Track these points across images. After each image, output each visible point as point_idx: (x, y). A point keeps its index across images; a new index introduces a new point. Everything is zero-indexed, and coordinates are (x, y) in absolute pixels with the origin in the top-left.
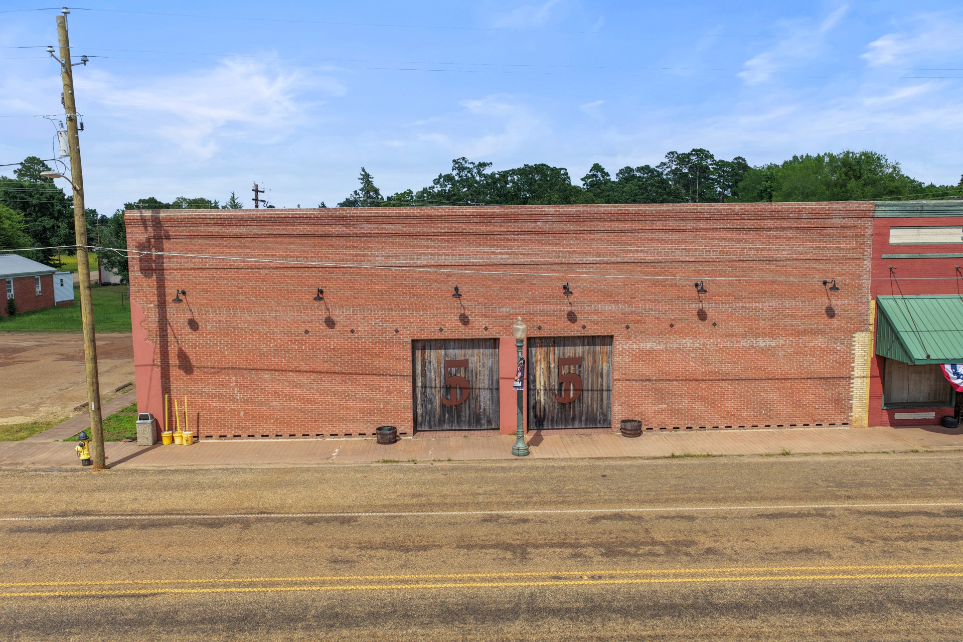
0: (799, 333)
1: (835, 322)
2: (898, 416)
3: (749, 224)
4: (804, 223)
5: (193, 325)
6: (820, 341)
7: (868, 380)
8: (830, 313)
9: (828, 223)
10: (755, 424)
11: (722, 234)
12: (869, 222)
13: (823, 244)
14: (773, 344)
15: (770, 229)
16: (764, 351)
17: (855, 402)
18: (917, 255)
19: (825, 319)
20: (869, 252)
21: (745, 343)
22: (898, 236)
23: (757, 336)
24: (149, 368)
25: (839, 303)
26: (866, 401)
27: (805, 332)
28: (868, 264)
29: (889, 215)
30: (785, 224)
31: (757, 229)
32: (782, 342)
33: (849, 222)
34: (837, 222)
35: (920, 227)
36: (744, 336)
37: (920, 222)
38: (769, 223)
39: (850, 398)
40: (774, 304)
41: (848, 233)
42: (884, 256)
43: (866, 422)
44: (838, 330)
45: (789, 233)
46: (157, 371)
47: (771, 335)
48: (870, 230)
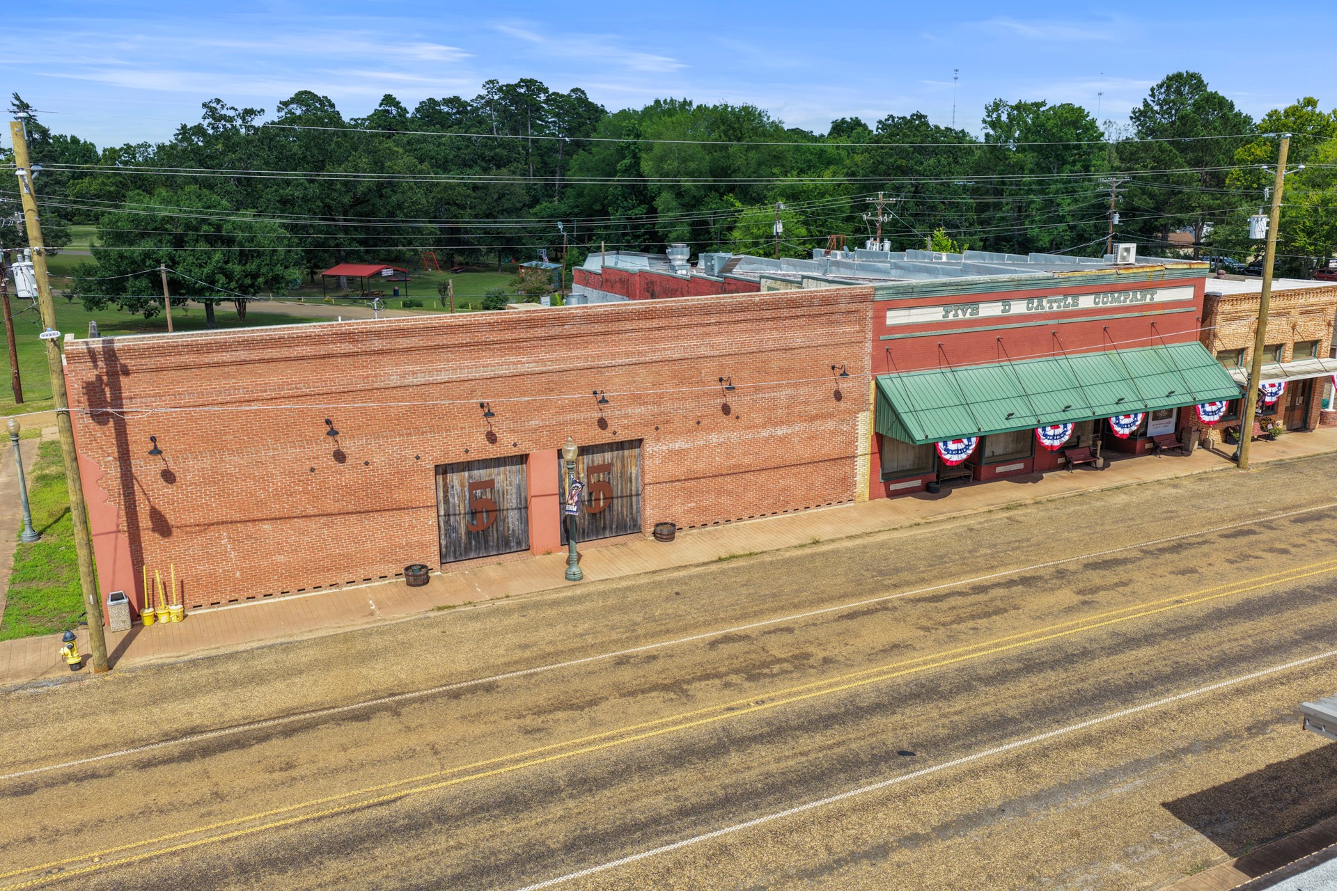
0: (811, 419)
1: (842, 405)
2: (893, 487)
3: (767, 314)
4: (815, 310)
5: (168, 476)
6: (829, 424)
7: (869, 457)
8: (838, 396)
9: (836, 308)
10: (775, 511)
11: (743, 326)
12: (870, 306)
13: (831, 330)
14: (789, 431)
15: (786, 318)
16: (782, 440)
17: (859, 479)
18: (908, 335)
19: (834, 403)
20: (870, 335)
21: (765, 433)
22: (895, 318)
23: (775, 425)
24: (114, 535)
25: (845, 385)
26: (867, 477)
27: (817, 417)
28: (868, 347)
29: (885, 298)
30: (799, 312)
31: (774, 319)
32: (797, 428)
33: (853, 307)
34: (843, 307)
35: (910, 308)
36: (764, 426)
37: (911, 303)
38: (785, 313)
39: (854, 475)
40: (789, 392)
41: (852, 317)
42: (882, 338)
43: (867, 496)
44: (844, 412)
45: (802, 321)
46: (124, 538)
47: (788, 423)
48: (870, 314)
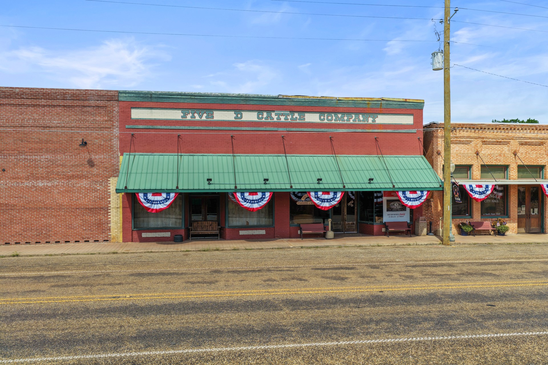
0: (69, 178)
1: (95, 170)
2: (144, 235)
3: (28, 102)
4: (69, 103)
6: (84, 183)
7: (121, 210)
8: (91, 163)
9: (86, 103)
10: (38, 240)
12: (116, 104)
13: (83, 117)
14: (49, 184)
15: (44, 106)
16: (43, 190)
17: (112, 225)
18: (151, 127)
19: (87, 168)
20: (116, 124)
21: (26, 184)
22: (136, 114)
23: (37, 179)
25: (97, 157)
26: (120, 225)
27: (73, 177)
28: (116, 132)
29: (129, 99)
30: (55, 103)
31: (34, 106)
32: (56, 183)
33: (101, 103)
34: (92, 103)
35: (151, 108)
36: (27, 178)
37: (152, 105)
38: (43, 102)
39: (108, 222)
40: (49, 156)
41: (102, 111)
42: (127, 126)
43: (121, 239)
44: (97, 176)
45: (59, 109)
47: (48, 178)
48: (116, 109)
